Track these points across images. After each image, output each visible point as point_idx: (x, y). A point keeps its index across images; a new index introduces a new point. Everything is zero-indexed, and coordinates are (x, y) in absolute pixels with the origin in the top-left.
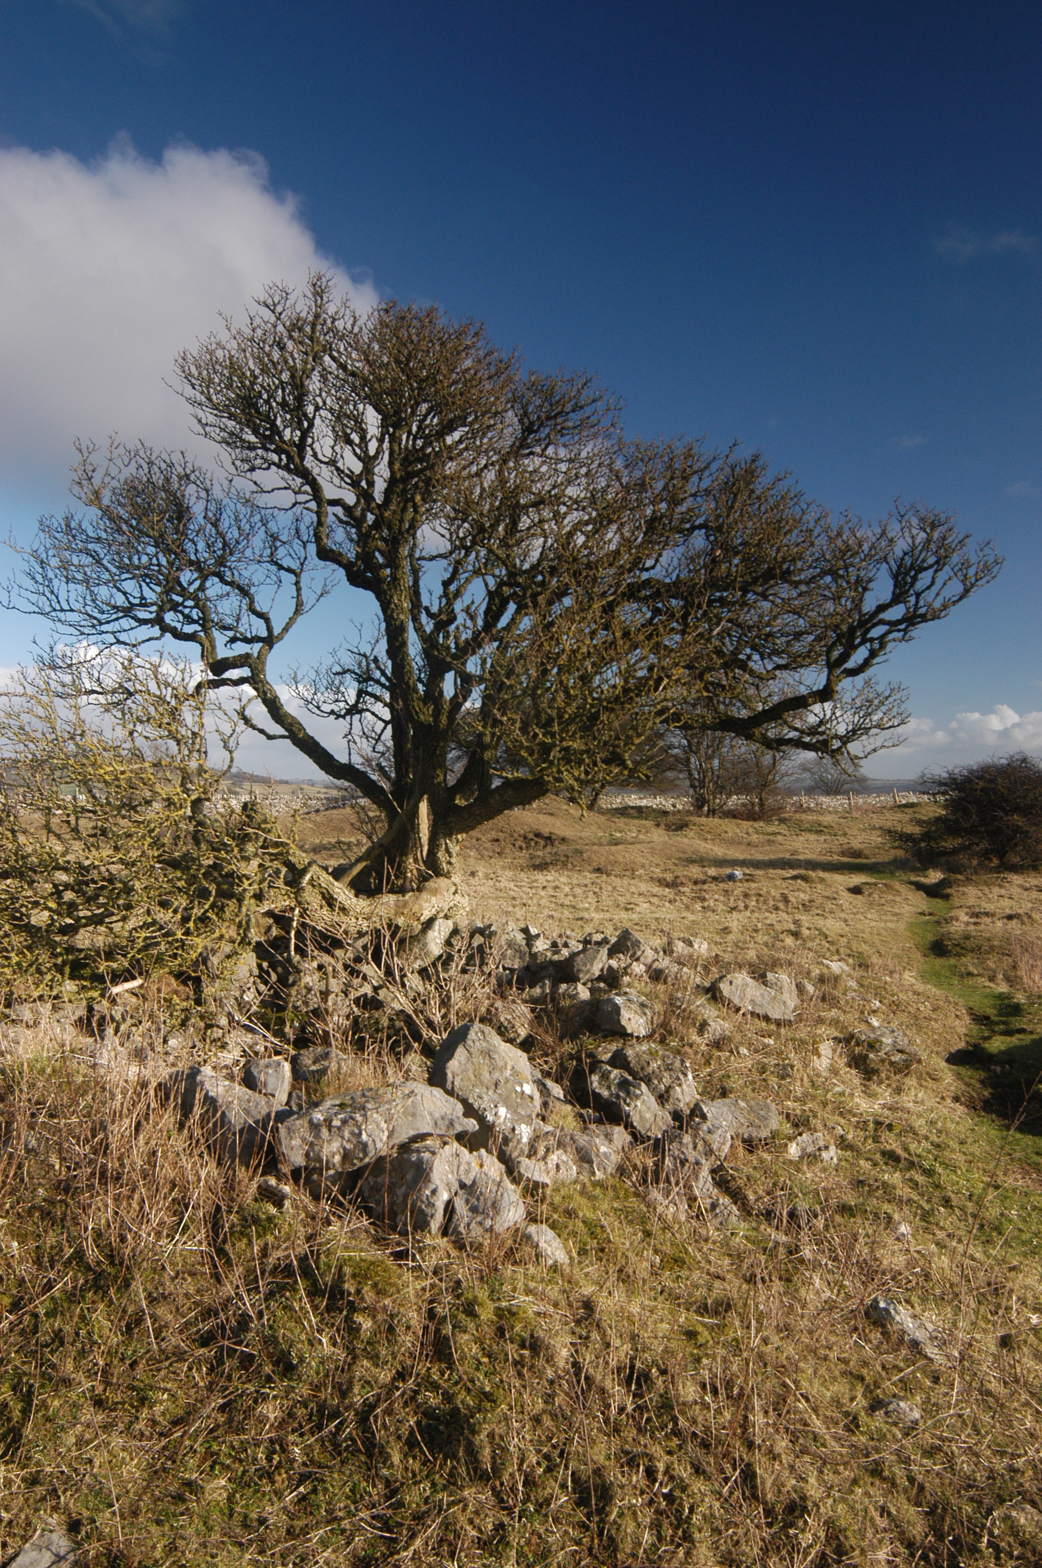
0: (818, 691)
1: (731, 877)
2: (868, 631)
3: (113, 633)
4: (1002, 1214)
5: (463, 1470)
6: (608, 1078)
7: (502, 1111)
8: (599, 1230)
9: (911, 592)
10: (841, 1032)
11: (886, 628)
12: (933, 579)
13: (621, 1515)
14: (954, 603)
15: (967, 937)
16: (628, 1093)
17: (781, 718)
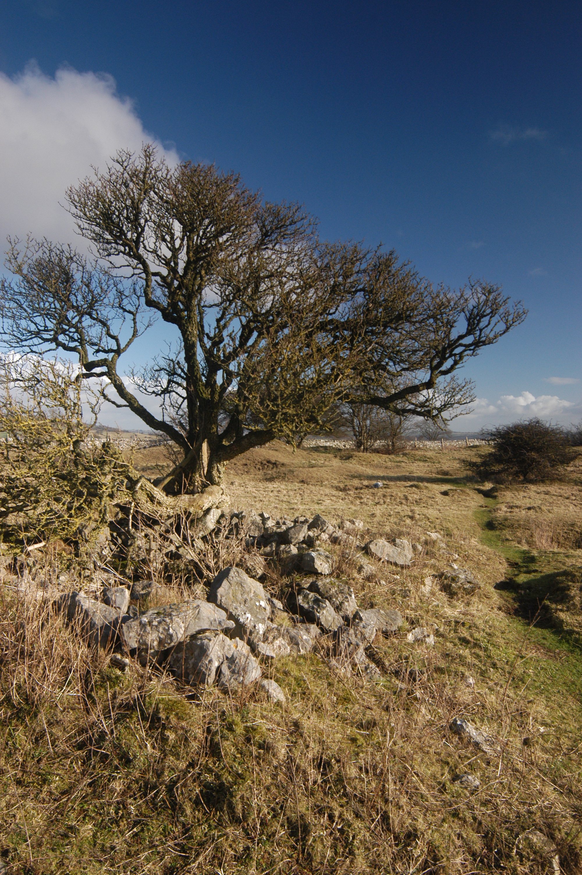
0: (425, 383)
1: (376, 486)
2: (453, 350)
3: (29, 346)
4: (524, 672)
5: (226, 817)
6: (307, 597)
7: (249, 615)
8: (302, 683)
9: (477, 328)
10: (437, 572)
11: (463, 348)
12: (489, 321)
13: (314, 841)
14: (501, 335)
15: (506, 520)
16: (319, 606)
17: (405, 398)
